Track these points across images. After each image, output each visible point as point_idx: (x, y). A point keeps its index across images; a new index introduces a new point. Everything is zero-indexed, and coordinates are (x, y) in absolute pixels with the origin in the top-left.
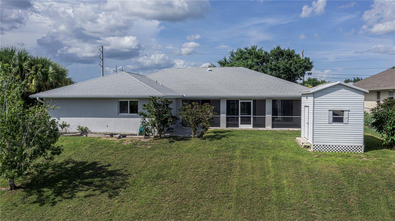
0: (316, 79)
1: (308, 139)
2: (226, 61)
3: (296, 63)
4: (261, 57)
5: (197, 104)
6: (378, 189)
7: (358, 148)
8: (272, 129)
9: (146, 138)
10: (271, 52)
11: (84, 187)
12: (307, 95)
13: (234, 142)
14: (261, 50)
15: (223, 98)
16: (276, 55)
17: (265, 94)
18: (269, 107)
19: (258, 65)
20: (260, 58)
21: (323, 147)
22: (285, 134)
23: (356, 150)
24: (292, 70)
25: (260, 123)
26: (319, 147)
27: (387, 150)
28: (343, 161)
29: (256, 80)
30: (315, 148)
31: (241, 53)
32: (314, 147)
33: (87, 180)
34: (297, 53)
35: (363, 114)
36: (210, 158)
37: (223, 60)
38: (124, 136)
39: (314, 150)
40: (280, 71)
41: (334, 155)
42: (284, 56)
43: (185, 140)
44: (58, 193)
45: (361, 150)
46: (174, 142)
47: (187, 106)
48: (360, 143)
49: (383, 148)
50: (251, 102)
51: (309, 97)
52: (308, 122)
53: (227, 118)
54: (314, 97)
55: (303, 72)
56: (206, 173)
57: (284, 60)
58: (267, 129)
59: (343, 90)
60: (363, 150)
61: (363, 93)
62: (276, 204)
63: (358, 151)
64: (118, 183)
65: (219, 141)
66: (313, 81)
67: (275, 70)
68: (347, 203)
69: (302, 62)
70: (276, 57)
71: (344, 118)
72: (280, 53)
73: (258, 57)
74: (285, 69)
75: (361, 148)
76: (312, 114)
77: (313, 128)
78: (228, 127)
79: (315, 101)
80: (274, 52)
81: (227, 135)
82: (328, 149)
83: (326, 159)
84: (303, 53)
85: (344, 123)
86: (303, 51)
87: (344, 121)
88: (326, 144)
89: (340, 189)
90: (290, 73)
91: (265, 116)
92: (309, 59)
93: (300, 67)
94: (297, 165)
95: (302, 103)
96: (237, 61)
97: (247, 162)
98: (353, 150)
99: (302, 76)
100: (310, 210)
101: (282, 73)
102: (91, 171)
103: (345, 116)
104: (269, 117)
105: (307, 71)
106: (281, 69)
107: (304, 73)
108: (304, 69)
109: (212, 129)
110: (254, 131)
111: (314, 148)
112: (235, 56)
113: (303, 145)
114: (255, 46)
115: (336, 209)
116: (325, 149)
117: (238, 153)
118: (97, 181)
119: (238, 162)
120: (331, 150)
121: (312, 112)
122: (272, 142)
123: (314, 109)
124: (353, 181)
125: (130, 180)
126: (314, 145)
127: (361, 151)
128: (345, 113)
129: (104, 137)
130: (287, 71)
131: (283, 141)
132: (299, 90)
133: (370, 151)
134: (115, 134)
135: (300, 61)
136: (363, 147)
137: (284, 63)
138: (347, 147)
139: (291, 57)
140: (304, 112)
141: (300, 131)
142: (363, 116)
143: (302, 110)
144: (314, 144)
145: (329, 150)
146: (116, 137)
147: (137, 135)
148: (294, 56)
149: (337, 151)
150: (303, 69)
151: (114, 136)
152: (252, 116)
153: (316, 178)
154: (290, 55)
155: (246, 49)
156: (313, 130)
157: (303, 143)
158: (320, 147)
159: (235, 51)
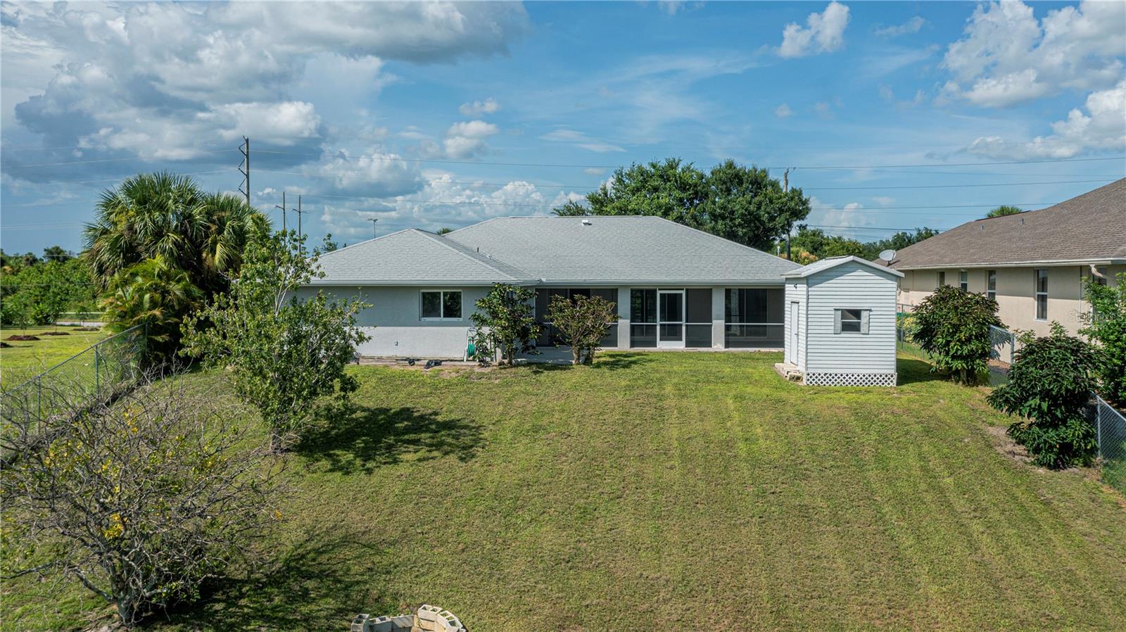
0: (819, 233)
1: (797, 365)
2: (606, 194)
3: (771, 202)
4: (690, 185)
5: (584, 297)
6: (908, 436)
7: (886, 379)
8: (726, 350)
9: (483, 366)
10: (712, 173)
11: (408, 448)
12: (796, 280)
13: (657, 371)
14: (688, 168)
15: (624, 286)
16: (725, 183)
17: (711, 278)
18: (718, 303)
19: (684, 205)
20: (688, 189)
21: (825, 377)
22: (753, 359)
23: (883, 381)
24: (762, 219)
25: (700, 338)
26: (817, 377)
27: (938, 382)
28: (858, 398)
29: (689, 248)
30: (811, 380)
31: (642, 175)
32: (808, 377)
33: (406, 437)
34: (772, 176)
35: (894, 317)
36: (620, 398)
37: (600, 192)
38: (438, 363)
39: (808, 383)
40: (735, 219)
41: (843, 391)
42: (744, 186)
43: (561, 369)
44: (366, 455)
45: (892, 381)
46: (542, 372)
47: (562, 302)
48: (891, 370)
49: (932, 380)
50: (681, 294)
51: (799, 284)
52: (798, 332)
53: (633, 328)
54: (807, 285)
55: (788, 222)
56: (621, 422)
57: (744, 195)
58: (716, 350)
59: (860, 272)
60: (895, 381)
61: (894, 278)
62: (747, 461)
63: (886, 384)
64: (467, 440)
65: (628, 370)
66: (813, 237)
67: (724, 218)
68: (857, 456)
69: (784, 200)
70: (725, 186)
71: (862, 324)
72: (735, 178)
73: (683, 187)
74: (746, 215)
75: (892, 379)
76: (805, 316)
77: (807, 341)
78: (633, 347)
79: (810, 293)
80: (721, 174)
81: (639, 360)
82: (833, 380)
83: (829, 396)
84: (786, 177)
85: (862, 332)
86: (786, 171)
87: (862, 329)
88: (829, 371)
89: (848, 438)
90: (758, 224)
91: (711, 322)
92: (801, 191)
93: (781, 211)
94: (779, 406)
95: (786, 296)
96: (634, 194)
97: (691, 404)
98: (878, 381)
99: (784, 233)
100: (799, 467)
101: (740, 225)
102: (406, 423)
103: (864, 320)
104: (718, 326)
105: (796, 220)
106: (737, 216)
107: (790, 225)
108: (790, 215)
109: (604, 350)
110: (690, 353)
111: (808, 380)
112: (627, 181)
113: (788, 376)
114: (674, 159)
115: (839, 464)
116: (827, 380)
117: (669, 389)
118: (425, 437)
119: (673, 404)
120: (838, 383)
121: (805, 312)
122: (731, 371)
123: (807, 307)
124: (871, 426)
125: (486, 434)
126: (808, 374)
127: (891, 384)
128: (864, 314)
129: (395, 365)
130: (750, 221)
131: (750, 370)
132: (780, 269)
133: (908, 383)
134: (418, 360)
135: (781, 197)
136: (895, 377)
137: (744, 203)
138: (867, 376)
139: (760, 188)
140: (790, 313)
141: (783, 353)
142: (894, 320)
143: (786, 309)
144: (809, 372)
145: (836, 383)
146: (421, 365)
147: (463, 361)
148: (765, 186)
149: (850, 383)
150: (788, 217)
151: (416, 362)
152: (684, 322)
153: (811, 423)
154: (758, 182)
155: (654, 167)
156: (807, 345)
157: (788, 372)
158: (819, 377)
159: (626, 170)
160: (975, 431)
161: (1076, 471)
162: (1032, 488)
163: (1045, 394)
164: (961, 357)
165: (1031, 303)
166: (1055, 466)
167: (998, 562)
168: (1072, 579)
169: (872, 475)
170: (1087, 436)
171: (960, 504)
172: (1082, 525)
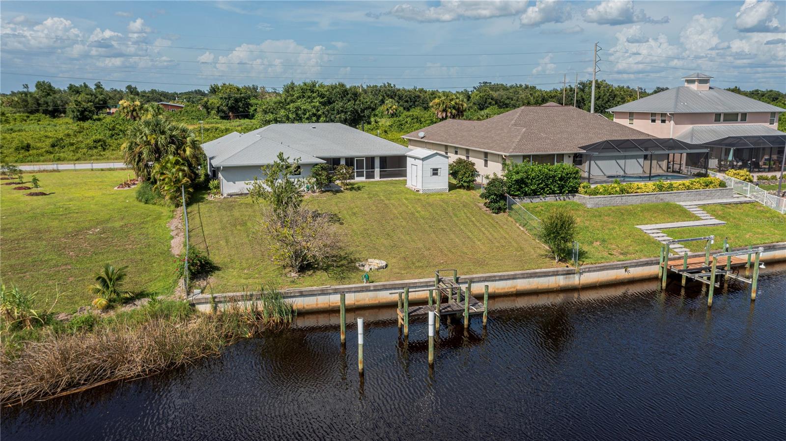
1: (416, 186)
6: (460, 208)
7: (446, 189)
8: (381, 179)
9: (313, 193)
12: (416, 158)
15: (343, 157)
17: (374, 153)
18: (377, 163)
21: (428, 190)
25: (370, 175)
27: (459, 189)
28: (441, 197)
32: (423, 191)
35: (447, 168)
43: (341, 192)
46: (336, 194)
48: (447, 187)
49: (456, 189)
50: (364, 160)
51: (418, 159)
52: (417, 175)
58: (376, 180)
59: (438, 156)
60: (448, 190)
63: (446, 191)
65: (362, 191)
82: (430, 191)
85: (438, 175)
88: (429, 188)
91: (375, 169)
95: (407, 161)
97: (394, 202)
98: (443, 190)
103: (439, 172)
104: (377, 171)
110: (367, 182)
115: (445, 217)
121: (421, 170)
123: (422, 168)
124: (449, 205)
128: (439, 170)
133: (451, 190)
138: (440, 189)
140: (411, 168)
141: (406, 180)
142: (447, 170)
143: (408, 166)
144: (423, 189)
147: (305, 191)
149: (435, 192)
152: (365, 170)
156: (422, 180)
157: (415, 189)
158: (426, 190)
160: (476, 205)
161: (502, 214)
162: (493, 219)
163: (495, 194)
164: (467, 182)
165: (482, 162)
166: (497, 213)
167: (490, 236)
168: (505, 238)
169: (455, 219)
170: (505, 205)
171: (478, 224)
172: (505, 227)
